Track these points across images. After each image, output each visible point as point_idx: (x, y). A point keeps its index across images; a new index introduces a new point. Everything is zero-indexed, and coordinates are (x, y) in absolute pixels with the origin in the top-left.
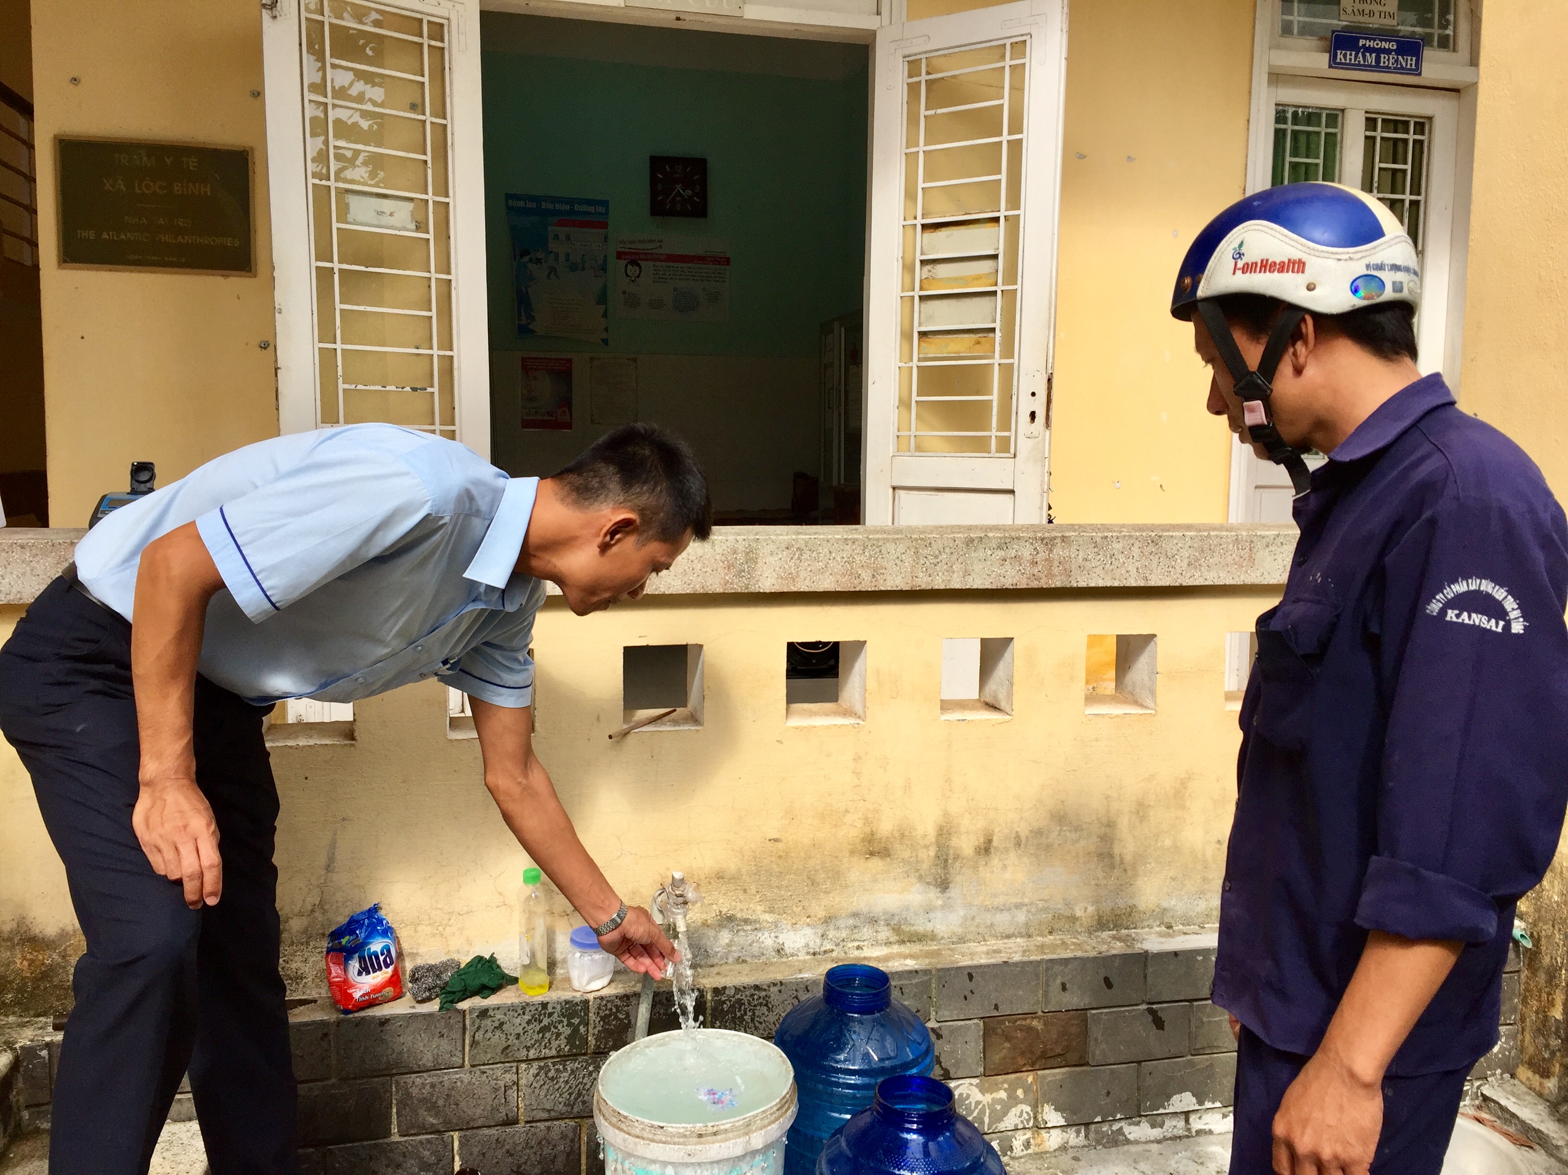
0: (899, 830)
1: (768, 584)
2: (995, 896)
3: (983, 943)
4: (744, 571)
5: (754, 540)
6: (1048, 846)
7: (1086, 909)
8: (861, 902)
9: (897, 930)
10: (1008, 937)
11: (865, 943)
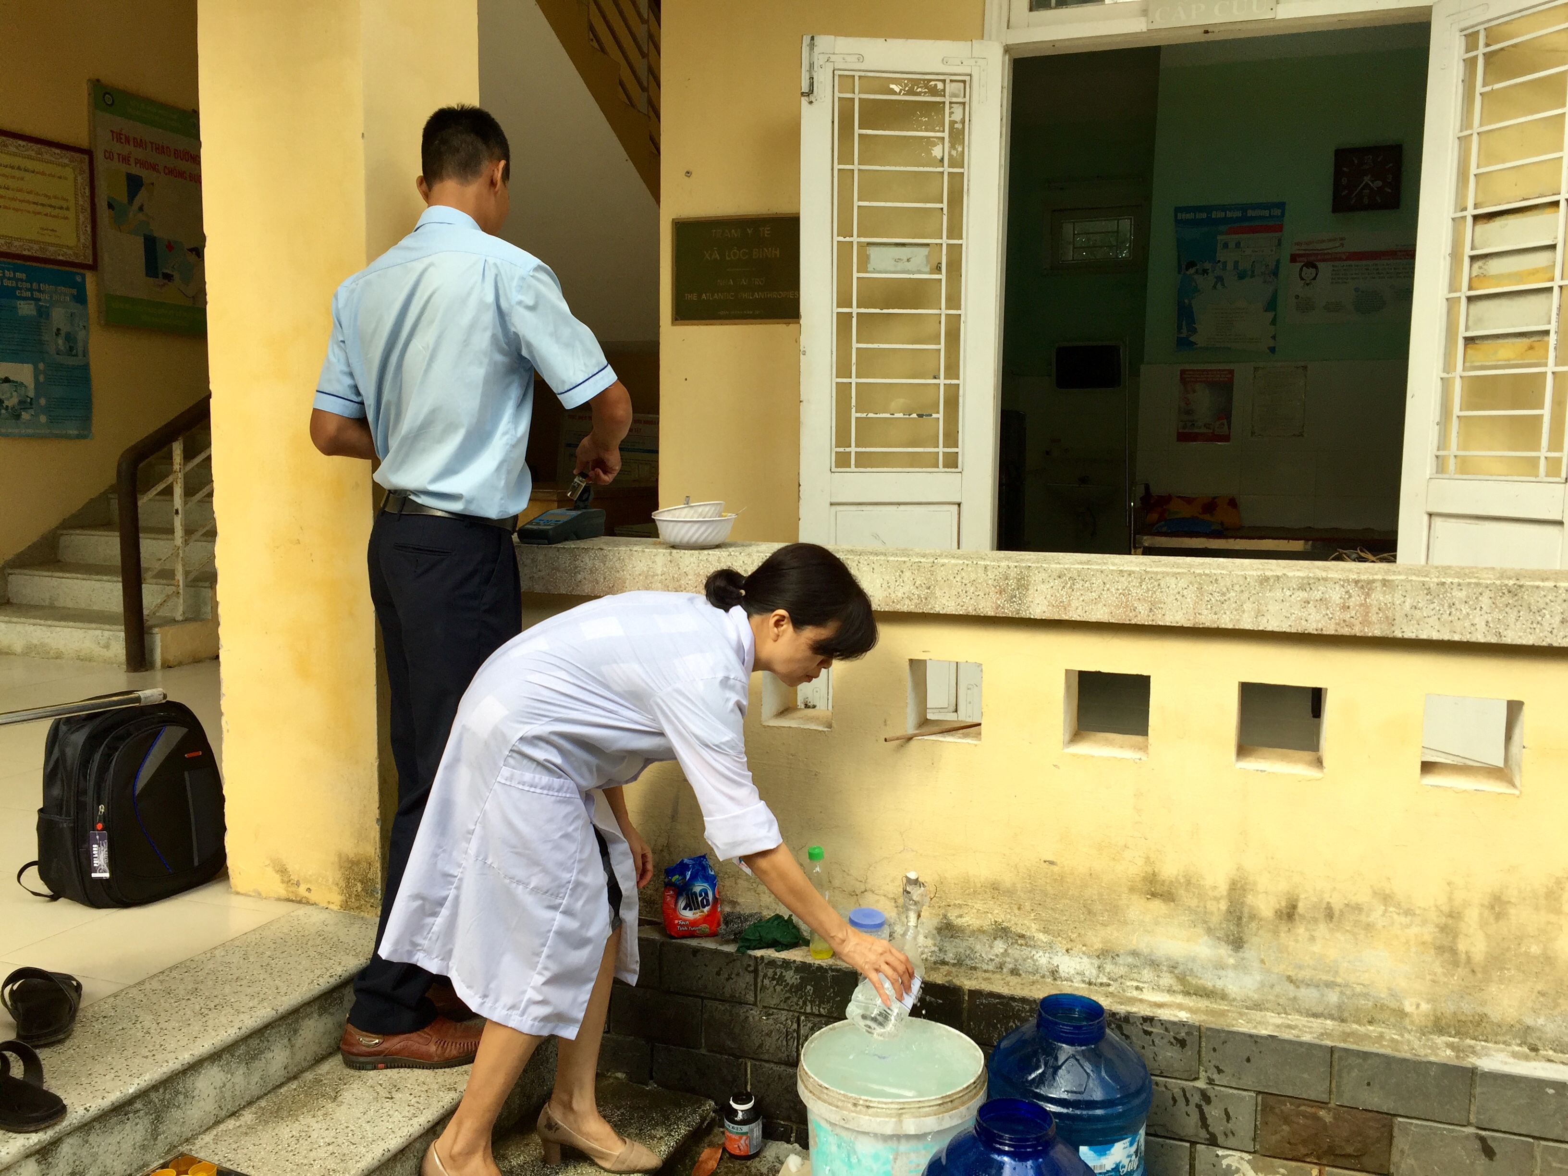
0: (1185, 876)
1: (1038, 609)
2: (1300, 967)
3: (1283, 1015)
4: (1015, 597)
5: (1026, 567)
6: (1368, 925)
7: (1418, 1006)
8: (1141, 942)
9: (1181, 979)
10: (1315, 1015)
11: (1146, 985)
